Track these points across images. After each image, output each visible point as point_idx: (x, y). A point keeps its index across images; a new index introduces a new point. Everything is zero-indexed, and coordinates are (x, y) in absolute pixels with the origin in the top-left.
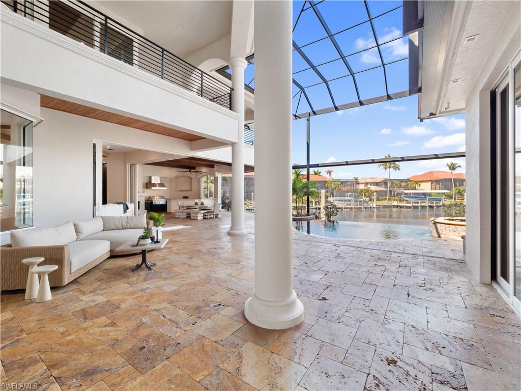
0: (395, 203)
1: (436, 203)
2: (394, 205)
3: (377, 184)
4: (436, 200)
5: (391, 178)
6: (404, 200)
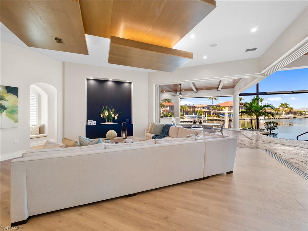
0: (215, 118)
3: (203, 108)
5: (213, 105)
6: (220, 116)
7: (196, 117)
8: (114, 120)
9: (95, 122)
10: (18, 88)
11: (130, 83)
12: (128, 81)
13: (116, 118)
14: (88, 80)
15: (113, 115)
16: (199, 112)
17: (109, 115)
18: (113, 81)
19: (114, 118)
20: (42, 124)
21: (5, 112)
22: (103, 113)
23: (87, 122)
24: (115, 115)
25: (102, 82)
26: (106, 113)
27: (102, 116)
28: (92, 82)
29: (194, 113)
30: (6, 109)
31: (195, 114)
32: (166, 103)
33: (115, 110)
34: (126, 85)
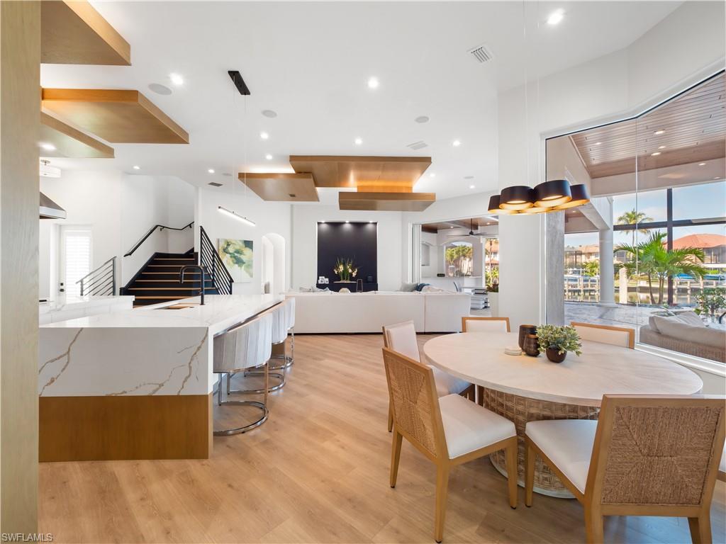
1: (717, 284)
2: (640, 287)
4: (716, 279)
7: (576, 280)
8: (352, 278)
9: (327, 279)
10: (252, 242)
11: (375, 224)
12: (371, 222)
13: (354, 274)
14: (319, 223)
15: (350, 271)
16: (589, 266)
17: (345, 270)
18: (351, 223)
19: (351, 274)
20: (267, 281)
21: (243, 267)
22: (338, 268)
23: (318, 279)
24: (353, 271)
25: (336, 225)
26: (341, 268)
27: (336, 272)
28: (324, 227)
29: (571, 269)
30: (244, 263)
31: (574, 272)
32: (491, 244)
33: (353, 264)
34: (370, 227)
